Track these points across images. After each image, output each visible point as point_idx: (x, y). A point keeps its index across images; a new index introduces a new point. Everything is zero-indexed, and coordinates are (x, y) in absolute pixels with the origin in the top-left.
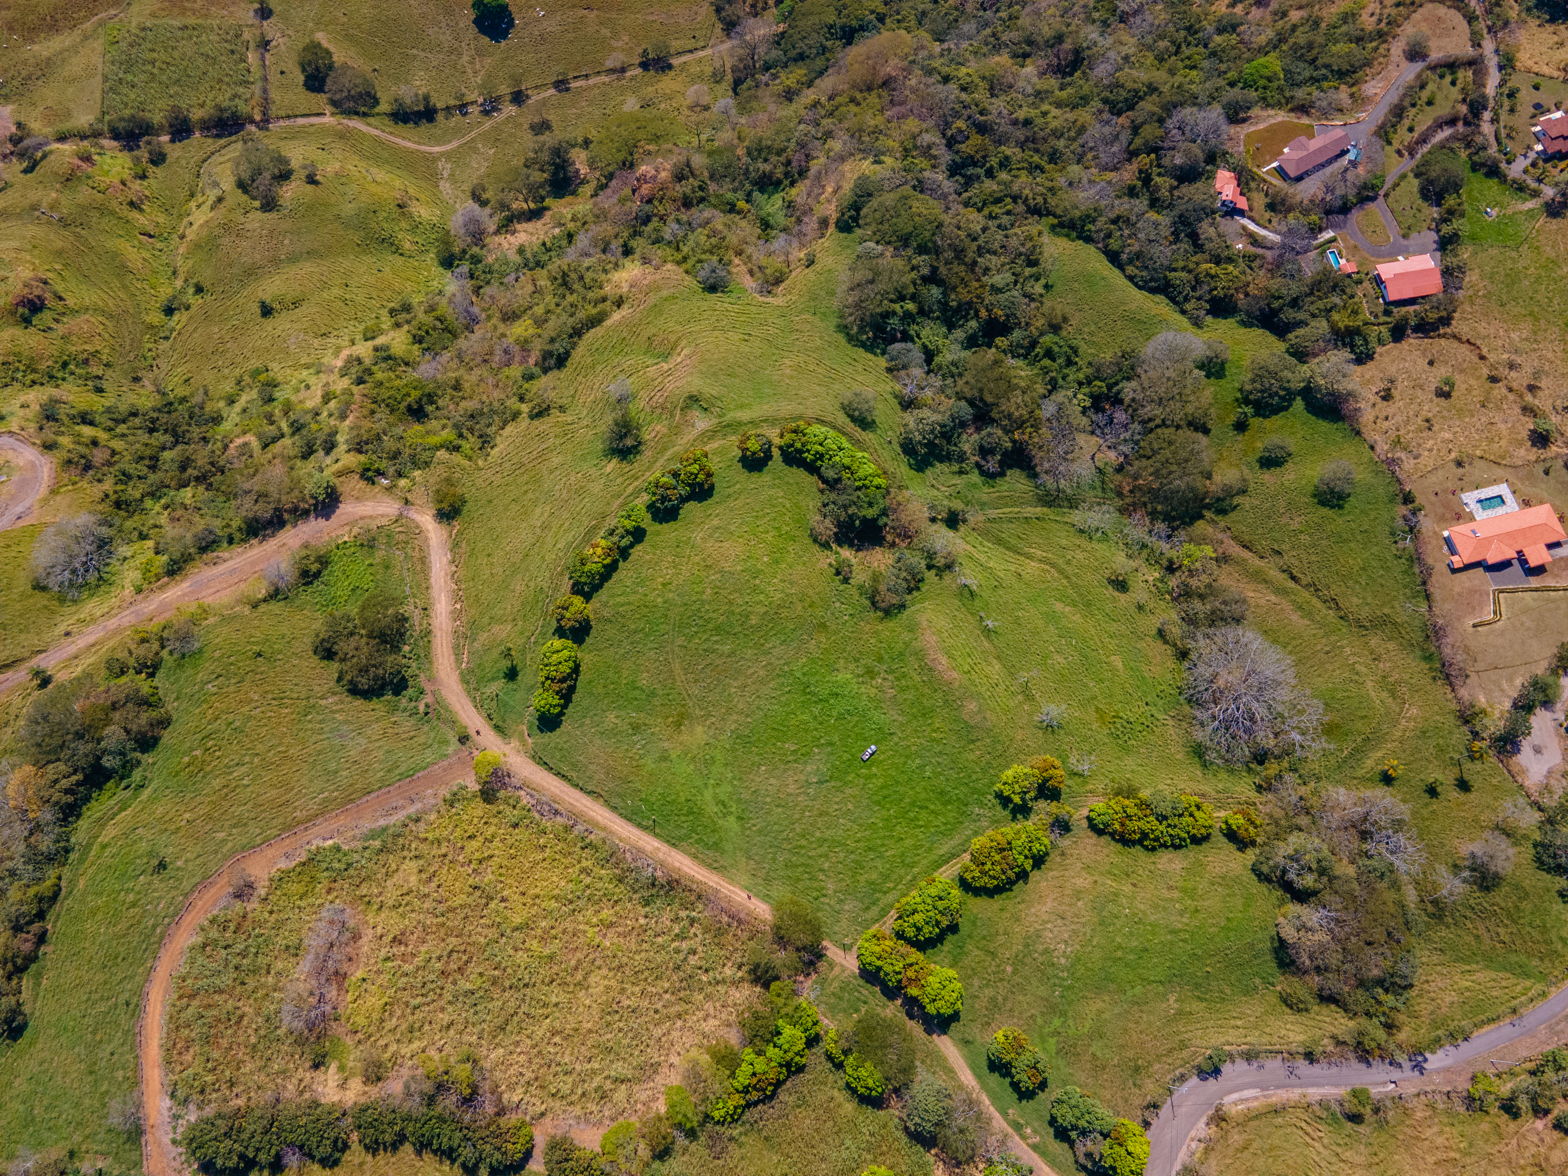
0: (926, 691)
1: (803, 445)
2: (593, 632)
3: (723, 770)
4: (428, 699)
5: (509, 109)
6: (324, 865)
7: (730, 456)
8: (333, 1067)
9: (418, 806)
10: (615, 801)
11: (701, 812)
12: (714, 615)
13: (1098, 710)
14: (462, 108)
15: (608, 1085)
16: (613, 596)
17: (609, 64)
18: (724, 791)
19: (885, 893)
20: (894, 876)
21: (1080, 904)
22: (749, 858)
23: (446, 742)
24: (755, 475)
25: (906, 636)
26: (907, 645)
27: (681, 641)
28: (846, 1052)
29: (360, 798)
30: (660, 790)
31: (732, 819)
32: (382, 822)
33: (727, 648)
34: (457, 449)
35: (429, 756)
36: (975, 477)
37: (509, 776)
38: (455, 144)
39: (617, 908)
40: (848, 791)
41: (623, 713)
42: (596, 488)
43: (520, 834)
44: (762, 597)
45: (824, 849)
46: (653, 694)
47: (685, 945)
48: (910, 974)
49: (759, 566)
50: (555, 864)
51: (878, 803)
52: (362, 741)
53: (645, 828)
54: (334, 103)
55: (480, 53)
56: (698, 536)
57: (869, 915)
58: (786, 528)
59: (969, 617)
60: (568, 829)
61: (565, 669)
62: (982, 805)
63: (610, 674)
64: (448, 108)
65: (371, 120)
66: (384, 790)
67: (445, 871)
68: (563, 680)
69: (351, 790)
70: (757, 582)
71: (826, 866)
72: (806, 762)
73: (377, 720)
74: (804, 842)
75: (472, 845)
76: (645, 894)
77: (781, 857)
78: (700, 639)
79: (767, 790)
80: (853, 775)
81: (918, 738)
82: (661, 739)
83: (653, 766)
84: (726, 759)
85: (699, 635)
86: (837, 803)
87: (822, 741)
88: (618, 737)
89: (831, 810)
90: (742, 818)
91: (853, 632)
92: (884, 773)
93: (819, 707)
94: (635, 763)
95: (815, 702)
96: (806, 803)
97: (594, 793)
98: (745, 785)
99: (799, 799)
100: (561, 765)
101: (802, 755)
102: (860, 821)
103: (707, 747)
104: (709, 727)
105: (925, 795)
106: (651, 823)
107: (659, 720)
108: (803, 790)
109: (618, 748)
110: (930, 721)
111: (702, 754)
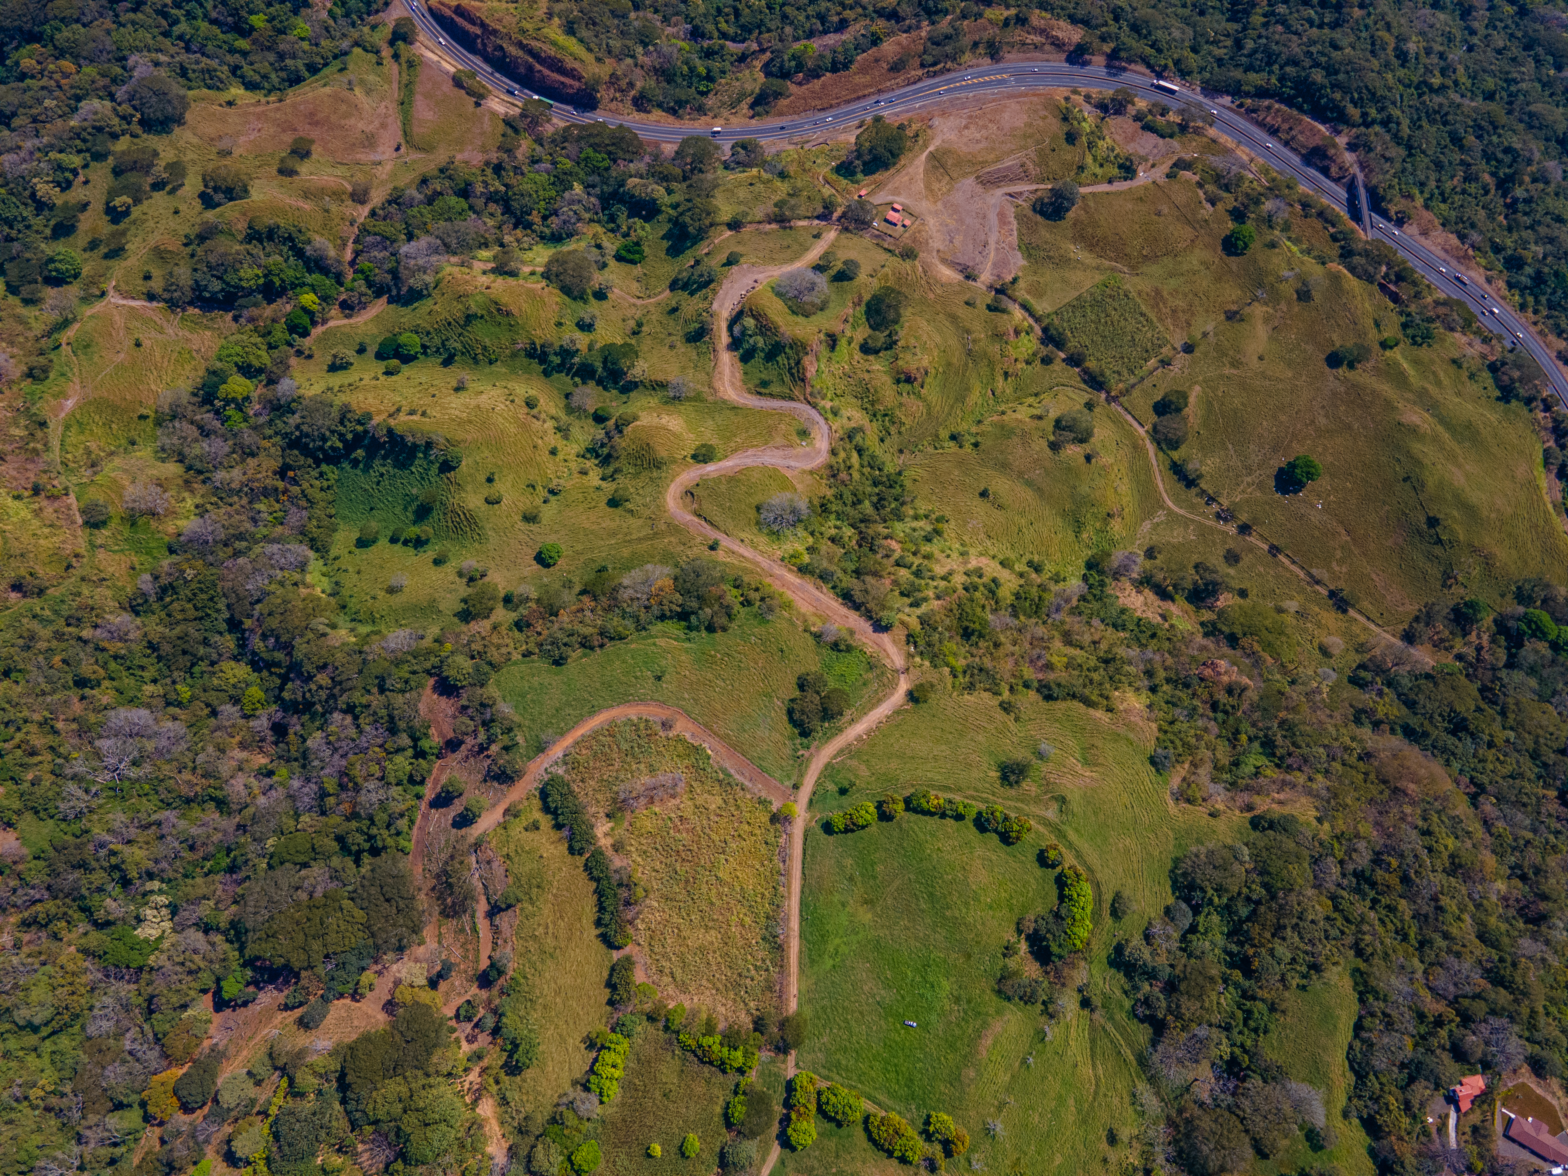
1: (1072, 885)
2: (890, 824)
3: (855, 942)
4: (807, 754)
5: (1231, 529)
6: (698, 757)
8: (610, 825)
9: (750, 785)
10: (807, 891)
11: (826, 942)
12: (938, 888)
13: (1019, 1159)
14: (1211, 500)
15: (667, 971)
16: (916, 823)
17: (1314, 571)
19: (838, 1073)
20: (850, 1074)
22: (816, 984)
23: (789, 779)
24: (1037, 865)
25: (992, 1011)
26: (987, 1014)
27: (912, 877)
28: (744, 1093)
29: (738, 752)
30: (825, 912)
31: (831, 962)
32: (733, 772)
33: (923, 906)
34: (955, 676)
35: (778, 774)
36: (1128, 1004)
38: (1182, 512)
39: (753, 924)
40: (882, 1022)
41: (855, 867)
42: (975, 774)
43: (763, 849)
45: (843, 1025)
46: (875, 878)
47: (753, 972)
48: (802, 1110)
50: (758, 877)
51: (885, 1044)
52: (767, 733)
53: (801, 915)
54: (1155, 427)
55: (1260, 486)
56: (979, 852)
57: (821, 1070)
60: (779, 873)
61: (861, 822)
63: (872, 847)
64: (1204, 491)
65: (1161, 454)
66: (749, 762)
67: (726, 821)
69: (739, 745)
70: (972, 903)
71: (834, 1031)
72: (884, 988)
73: (781, 734)
74: (840, 1011)
75: (746, 827)
76: (768, 935)
77: (825, 1002)
78: (920, 887)
79: (858, 974)
80: (893, 1020)
81: (936, 1049)
82: (852, 897)
83: (836, 901)
84: (861, 940)
85: (922, 886)
86: (872, 1019)
87: (902, 992)
88: (841, 872)
89: (866, 1018)
90: (835, 968)
91: (976, 976)
92: (904, 1039)
93: (921, 980)
94: (832, 889)
95: (922, 976)
96: (862, 1001)
97: (805, 876)
98: (854, 959)
99: (863, 996)
100: (810, 848)
101: (888, 984)
102: (869, 1038)
103: (862, 926)
104: (874, 921)
105: (905, 1070)
106: (806, 917)
107: (862, 890)
108: (869, 995)
109: (835, 875)
110: (948, 1051)
111: (857, 925)
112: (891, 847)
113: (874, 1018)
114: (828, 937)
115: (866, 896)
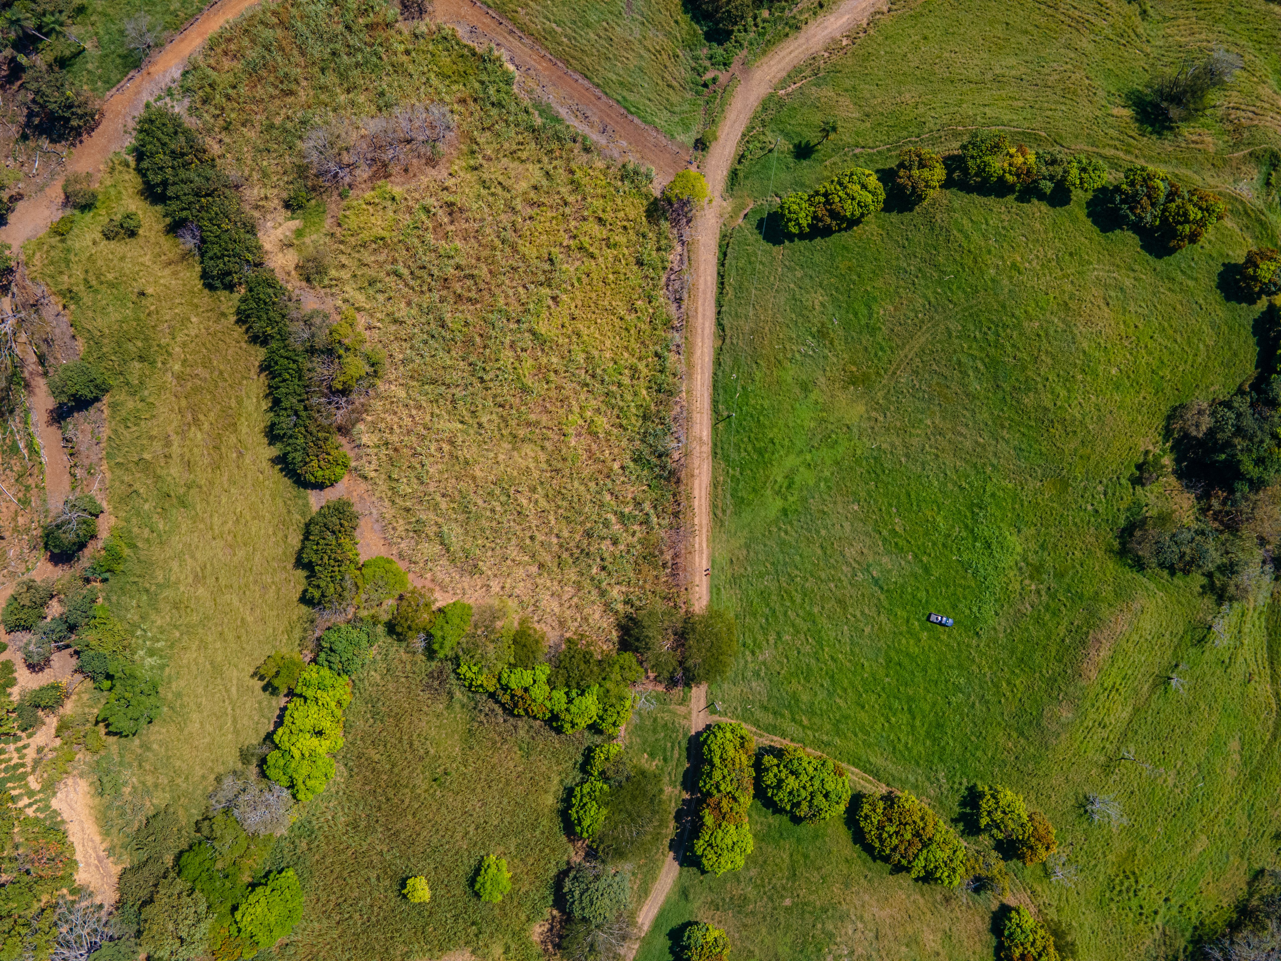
0: (1053, 649)
2: (907, 216)
3: (829, 462)
4: (723, 77)
6: (484, 77)
7: (1225, 250)
8: (295, 224)
9: (602, 141)
10: (727, 359)
11: (767, 464)
12: (1009, 349)
13: (1132, 852)
15: (431, 530)
16: (966, 212)
18: (805, 477)
19: (793, 720)
20: (817, 720)
21: (904, 949)
22: (748, 547)
23: (687, 128)
24: (1218, 295)
25: (1107, 592)
26: (1097, 598)
27: (955, 326)
28: (604, 776)
29: (575, 70)
30: (766, 403)
31: (779, 503)
32: (563, 112)
33: (975, 386)
35: (662, 119)
37: (689, 221)
39: (615, 431)
40: (883, 618)
41: (830, 309)
42: (1086, 111)
43: (634, 274)
44: (1063, 393)
45: (804, 626)
46: (873, 331)
47: (617, 527)
48: (725, 805)
49: (1101, 368)
50: (624, 333)
51: (889, 660)
52: (637, 31)
53: (715, 410)
56: (1097, 271)
57: (759, 714)
58: (1167, 373)
59: (1170, 652)
60: (668, 325)
61: (849, 209)
62: (950, 778)
63: (868, 266)
66: (598, 92)
67: (550, 214)
68: (834, 214)
69: (578, 54)
70: (1080, 377)
71: (787, 637)
72: (889, 553)
73: (668, 34)
74: (798, 598)
75: (593, 228)
76: (646, 451)
77: (768, 582)
78: (970, 348)
79: (833, 525)
80: (905, 614)
81: (990, 668)
82: (825, 370)
83: (789, 379)
84: (843, 459)
85: (974, 345)
86: (862, 613)
87: (925, 559)
88: (800, 320)
89: (851, 610)
90: (786, 515)
91: (1076, 524)
92: (926, 649)
93: (964, 534)
94: (781, 356)
95: (966, 526)
96: (843, 578)
97: (723, 330)
98: (826, 497)
99: (844, 568)
100: (733, 273)
101: (896, 544)
102: (857, 650)
103: (845, 429)
104: (869, 419)
105: (927, 708)
106: (725, 414)
107: (845, 356)
108: (856, 566)
109: (788, 326)
110: (1017, 671)
111: (833, 427)
112: (909, 265)
113: (867, 611)
114: (773, 454)
115: (854, 369)
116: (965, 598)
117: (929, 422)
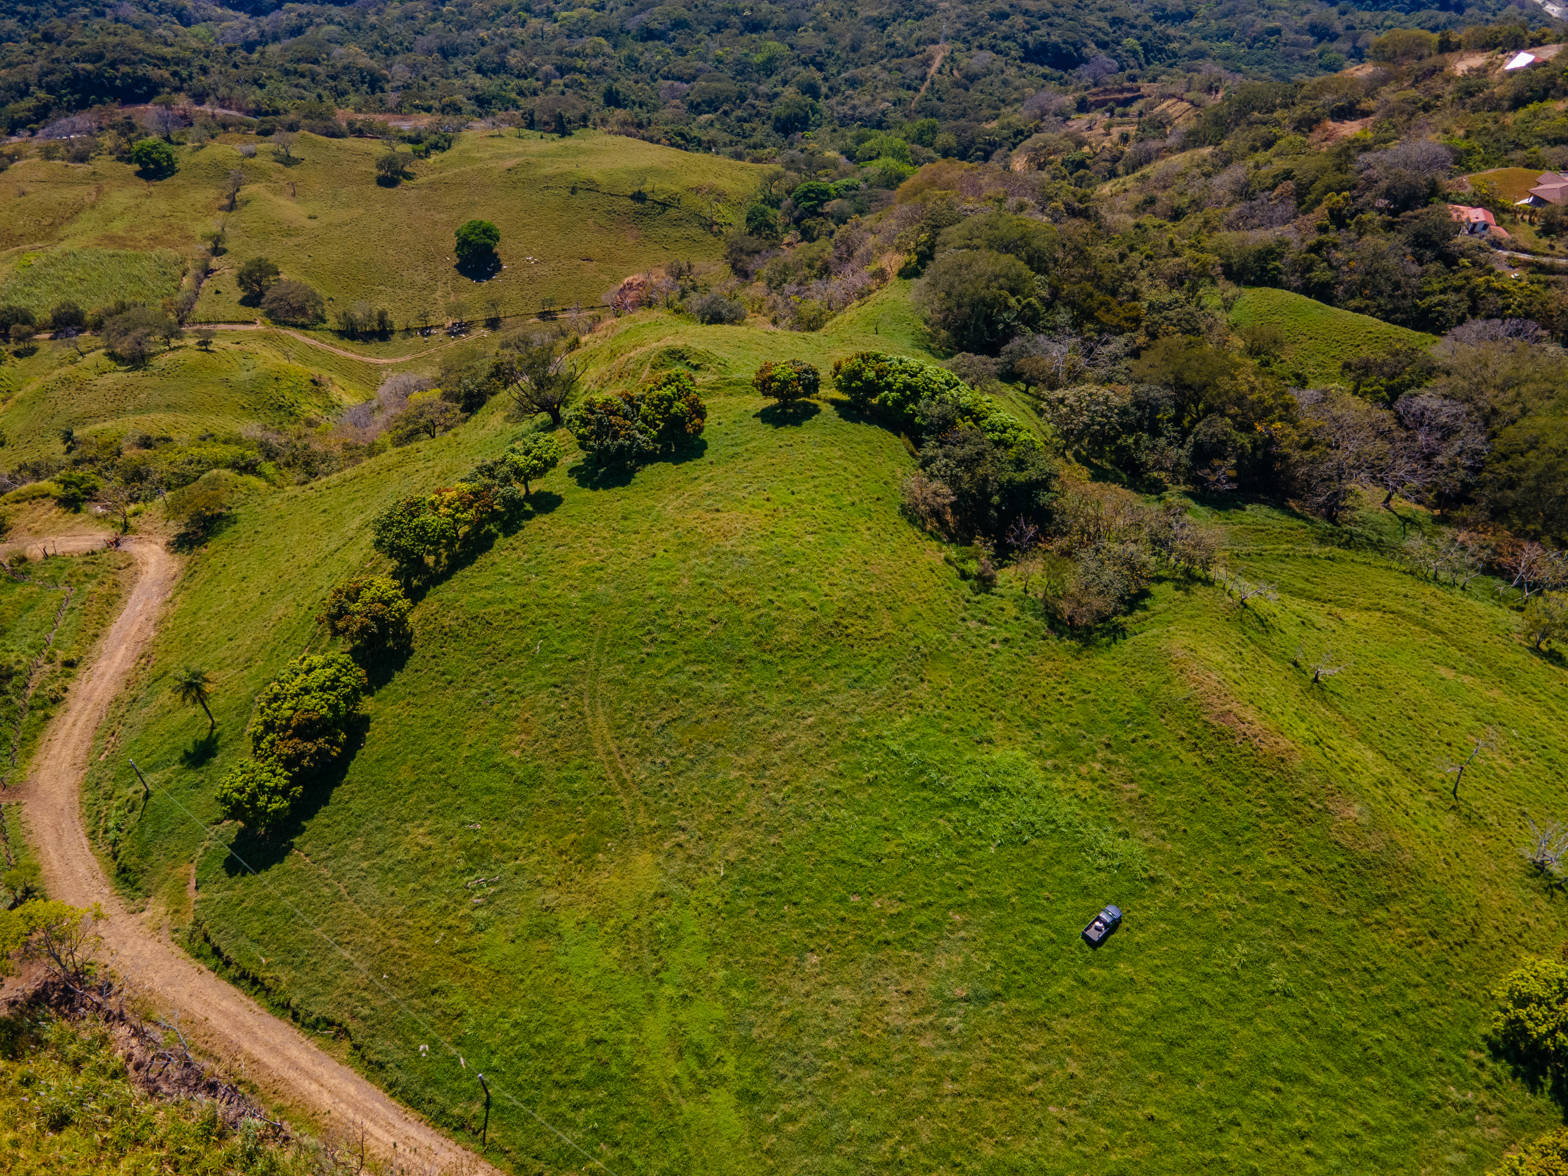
1: (879, 377)
2: (414, 662)
5: (481, 332)
7: (746, 409)
10: (383, 1047)
12: (695, 623)
14: (425, 331)
25: (1142, 680)
26: (1149, 695)
30: (518, 1014)
31: (723, 1098)
33: (721, 689)
37: (104, 989)
38: (408, 358)
40: (1061, 1026)
41: (449, 825)
44: (803, 594)
46: (534, 781)
49: (796, 547)
54: (269, 314)
55: (457, 289)
56: (668, 505)
58: (849, 498)
59: (1271, 660)
62: (1464, 1079)
64: (408, 330)
65: (312, 333)
68: (306, 732)
70: (792, 571)
72: (931, 947)
78: (660, 668)
79: (826, 1017)
80: (1068, 981)
81: (1227, 890)
82: (539, 883)
83: (509, 949)
84: (711, 932)
85: (659, 660)
86: (1032, 1058)
87: (971, 894)
88: (427, 879)
89: (1018, 1078)
90: (755, 1097)
91: (1015, 672)
92: (1153, 978)
93: (955, 815)
94: (459, 942)
95: (943, 806)
96: (943, 1056)
97: (330, 1023)
98: (763, 1001)
99: (922, 1044)
100: (256, 951)
101: (921, 927)
102: (1112, 1113)
103: (661, 903)
104: (670, 855)
105: (1285, 1041)
106: (477, 1108)
107: (540, 839)
108: (930, 1018)
109: (421, 904)
110: (1247, 851)
111: (645, 920)
112: (479, 687)
113: (1031, 1047)
114: (618, 1053)
115: (573, 836)
116: (1076, 869)
117: (735, 774)
